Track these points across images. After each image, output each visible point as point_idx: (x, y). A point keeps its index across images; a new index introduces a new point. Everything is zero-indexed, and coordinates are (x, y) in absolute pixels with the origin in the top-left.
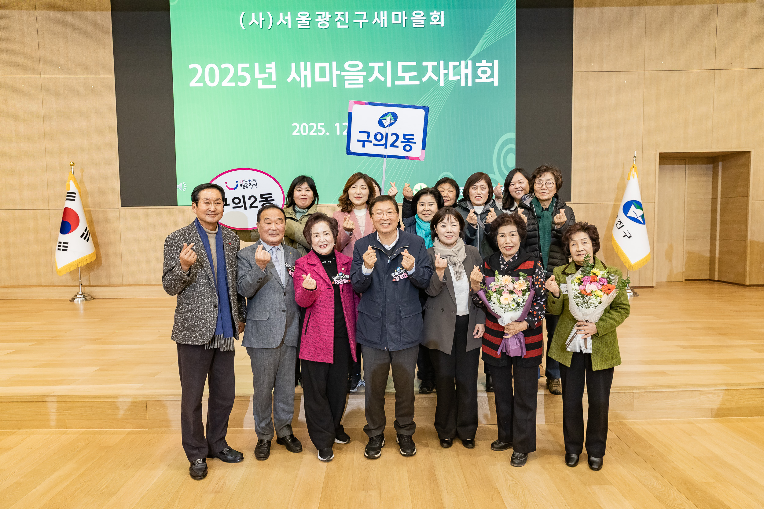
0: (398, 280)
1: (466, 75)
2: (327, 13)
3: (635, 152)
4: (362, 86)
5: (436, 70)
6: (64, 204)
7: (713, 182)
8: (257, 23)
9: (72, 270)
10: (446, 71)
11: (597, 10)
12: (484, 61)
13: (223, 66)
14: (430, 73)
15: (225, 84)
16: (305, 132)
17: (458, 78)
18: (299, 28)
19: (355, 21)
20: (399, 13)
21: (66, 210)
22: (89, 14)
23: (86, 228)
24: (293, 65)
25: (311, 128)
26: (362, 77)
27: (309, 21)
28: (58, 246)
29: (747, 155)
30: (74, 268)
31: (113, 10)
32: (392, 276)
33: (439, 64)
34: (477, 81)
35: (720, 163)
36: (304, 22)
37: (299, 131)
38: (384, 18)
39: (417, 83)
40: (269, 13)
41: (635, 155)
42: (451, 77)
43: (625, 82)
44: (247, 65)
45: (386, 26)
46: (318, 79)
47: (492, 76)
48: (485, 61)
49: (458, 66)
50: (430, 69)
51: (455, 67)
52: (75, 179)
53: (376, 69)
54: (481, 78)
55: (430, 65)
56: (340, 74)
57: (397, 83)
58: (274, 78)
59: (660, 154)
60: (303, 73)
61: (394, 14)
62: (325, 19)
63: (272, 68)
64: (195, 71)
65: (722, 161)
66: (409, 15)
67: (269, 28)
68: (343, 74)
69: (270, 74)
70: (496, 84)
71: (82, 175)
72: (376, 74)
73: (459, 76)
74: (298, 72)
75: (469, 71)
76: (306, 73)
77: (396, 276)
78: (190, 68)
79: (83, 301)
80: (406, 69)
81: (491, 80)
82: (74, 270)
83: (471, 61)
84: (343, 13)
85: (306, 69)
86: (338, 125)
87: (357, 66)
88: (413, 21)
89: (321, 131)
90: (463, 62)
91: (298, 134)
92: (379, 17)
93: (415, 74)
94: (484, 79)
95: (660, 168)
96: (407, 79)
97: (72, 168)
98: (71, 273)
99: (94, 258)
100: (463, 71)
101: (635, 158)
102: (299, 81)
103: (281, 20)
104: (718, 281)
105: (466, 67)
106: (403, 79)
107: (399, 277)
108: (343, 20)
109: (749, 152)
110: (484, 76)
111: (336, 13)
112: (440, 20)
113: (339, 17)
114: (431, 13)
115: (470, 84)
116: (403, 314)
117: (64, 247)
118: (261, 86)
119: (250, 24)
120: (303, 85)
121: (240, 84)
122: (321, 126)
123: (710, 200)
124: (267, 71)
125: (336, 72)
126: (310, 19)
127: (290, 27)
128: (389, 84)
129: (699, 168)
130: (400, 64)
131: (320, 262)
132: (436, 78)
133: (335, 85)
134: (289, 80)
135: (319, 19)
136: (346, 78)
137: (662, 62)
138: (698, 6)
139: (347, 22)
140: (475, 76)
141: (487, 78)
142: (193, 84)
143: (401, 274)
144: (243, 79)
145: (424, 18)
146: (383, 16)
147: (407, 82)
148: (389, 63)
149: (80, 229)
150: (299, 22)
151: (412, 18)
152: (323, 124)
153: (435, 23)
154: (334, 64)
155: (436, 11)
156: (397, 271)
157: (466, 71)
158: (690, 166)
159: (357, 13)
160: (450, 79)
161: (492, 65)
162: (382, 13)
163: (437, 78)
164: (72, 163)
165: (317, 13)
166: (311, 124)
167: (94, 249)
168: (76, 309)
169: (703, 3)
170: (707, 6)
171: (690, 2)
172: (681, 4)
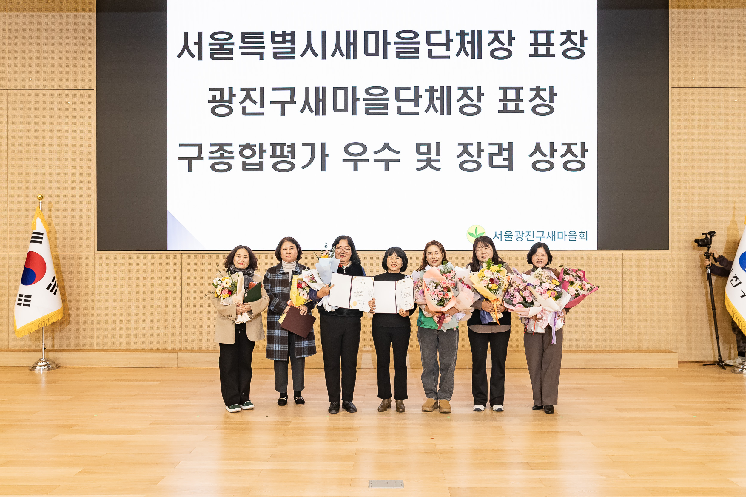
6: (28, 248)
9: (34, 330)
11: (699, 12)
21: (30, 255)
23: (54, 278)
28: (18, 300)
30: (37, 328)
43: (736, 101)
52: (42, 215)
71: (50, 211)
79: (45, 370)
82: (37, 331)
97: (40, 202)
98: (32, 335)
99: (61, 316)
149: (47, 279)
164: (40, 197)
167: (62, 304)
168: (37, 382)
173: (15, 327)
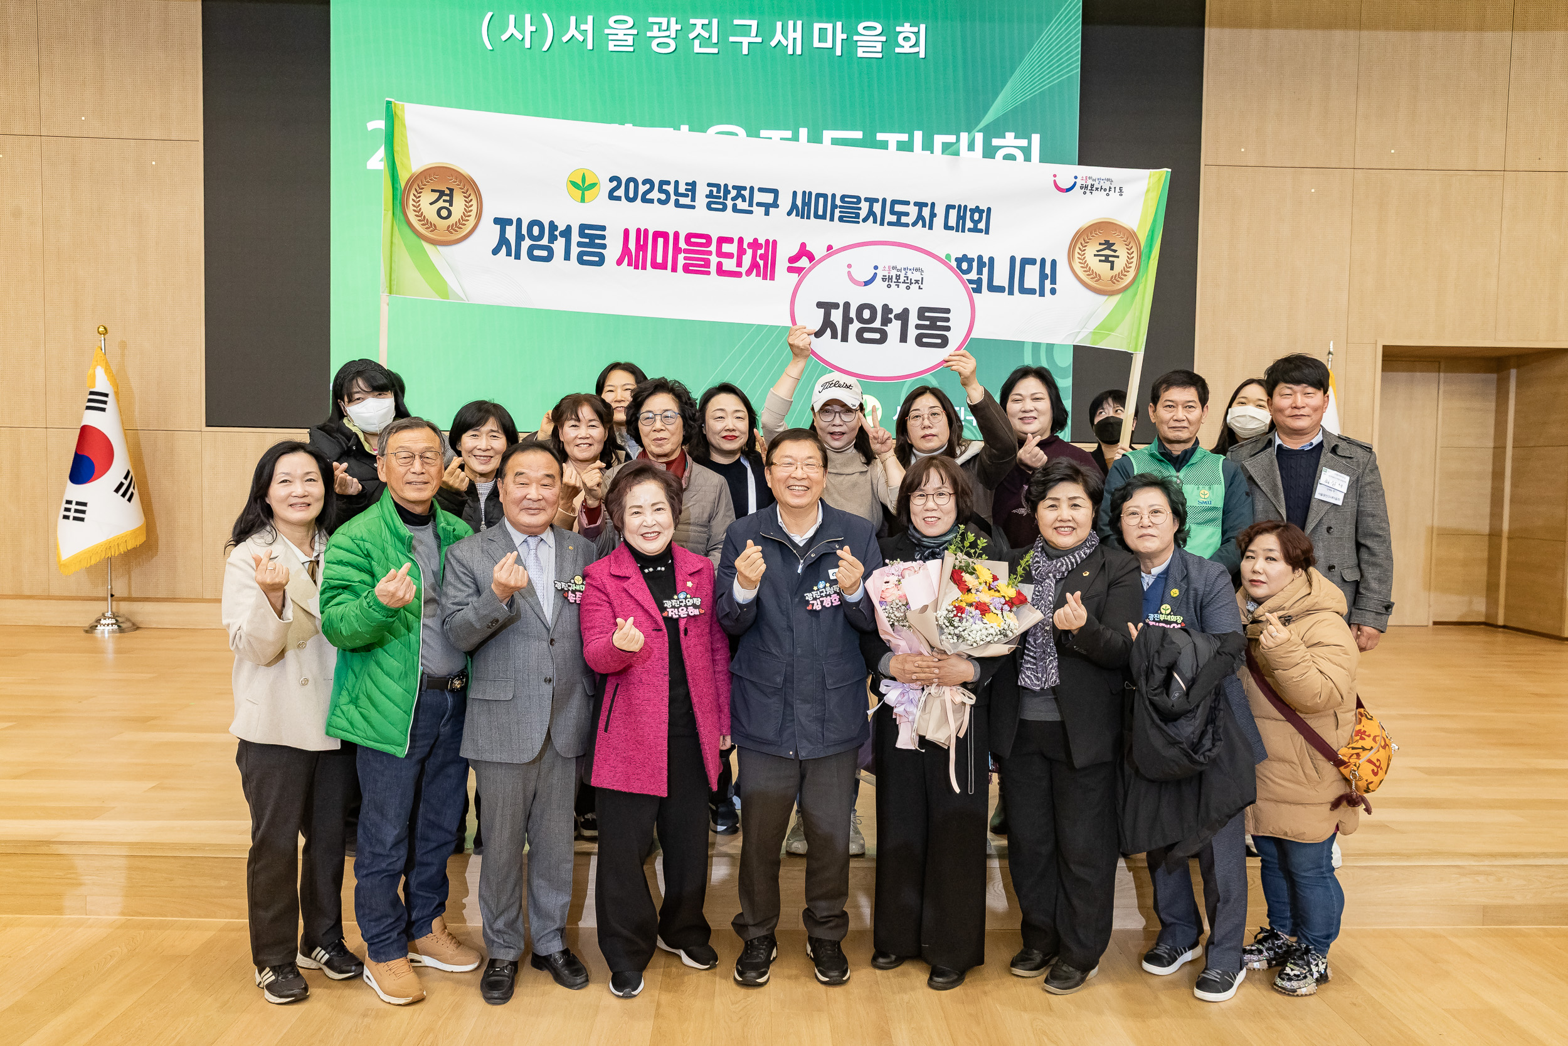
0: (818, 607)
2: (673, 20)
3: (1332, 343)
6: (81, 418)
7: (1497, 411)
8: (520, 37)
9: (93, 562)
11: (1256, 34)
12: (1010, 136)
18: (610, 49)
19: (732, 39)
20: (829, 26)
21: (85, 430)
23: (128, 472)
27: (632, 37)
28: (63, 509)
30: (98, 560)
32: (807, 599)
33: (911, 137)
35: (1513, 372)
36: (621, 37)
38: (795, 35)
40: (545, 16)
41: (1331, 350)
43: (1313, 190)
45: (799, 52)
48: (1013, 134)
49: (952, 144)
51: (946, 146)
52: (107, 363)
55: (893, 139)
59: (1384, 347)
61: (817, 26)
62: (667, 33)
65: (1518, 367)
66: (849, 30)
67: (545, 48)
71: (122, 355)
77: (815, 599)
78: (369, 129)
79: (113, 631)
82: (96, 565)
83: (982, 134)
84: (706, 22)
88: (859, 44)
90: (964, 136)
92: (784, 33)
95: (1383, 380)
97: (103, 338)
98: (90, 570)
99: (142, 539)
101: (1331, 356)
103: (572, 31)
104: (1504, 627)
105: (971, 147)
107: (822, 602)
111: (692, 21)
112: (916, 44)
113: (698, 30)
114: (898, 29)
116: (829, 681)
117: (78, 512)
119: (504, 37)
123: (1490, 452)
126: (635, 32)
127: (590, 47)
129: (1468, 382)
130: (828, 135)
131: (639, 569)
135: (655, 32)
137: (1393, 151)
138: (1470, 36)
139: (715, 40)
142: (374, 163)
143: (826, 595)
145: (883, 39)
146: (795, 31)
148: (803, 133)
149: (115, 474)
150: (611, 37)
151: (856, 38)
155: (909, 24)
156: (817, 590)
158: (1449, 375)
159: (736, 22)
161: (1026, 145)
162: (791, 23)
164: (101, 329)
165: (651, 20)
167: (143, 518)
168: (97, 650)
169: (1481, 28)
170: (1489, 36)
171: (1453, 25)
172: (1434, 28)
173: (59, 557)
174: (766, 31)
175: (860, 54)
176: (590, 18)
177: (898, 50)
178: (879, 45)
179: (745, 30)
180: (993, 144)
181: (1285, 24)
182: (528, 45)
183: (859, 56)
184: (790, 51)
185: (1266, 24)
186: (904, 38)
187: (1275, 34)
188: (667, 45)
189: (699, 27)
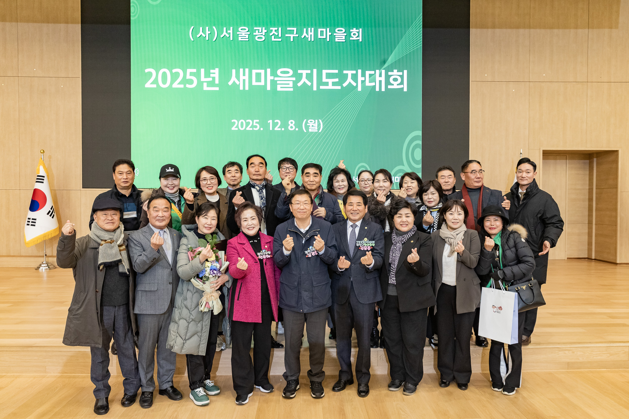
0: (310, 256)
1: (380, 82)
2: (264, 28)
3: (521, 150)
4: (292, 89)
5: (355, 77)
6: (34, 185)
7: (589, 174)
8: (204, 36)
9: (38, 242)
10: (363, 79)
11: (490, 30)
12: (395, 71)
13: (174, 71)
14: (349, 80)
15: (175, 85)
16: (242, 127)
17: (373, 84)
18: (239, 40)
19: (287, 35)
20: (324, 30)
21: (36, 191)
22: (62, 26)
23: (52, 207)
24: (234, 71)
25: (248, 124)
26: (292, 82)
27: (248, 35)
28: (27, 221)
29: (616, 153)
30: (40, 241)
31: (82, 23)
32: (306, 253)
33: (357, 72)
34: (390, 87)
35: (595, 159)
36: (243, 35)
37: (237, 127)
38: (311, 33)
39: (339, 88)
40: (214, 27)
41: (522, 152)
42: (368, 84)
43: (514, 90)
44: (194, 70)
45: (313, 40)
46: (254, 83)
47: (402, 83)
48: (397, 70)
49: (373, 74)
50: (350, 76)
51: (370, 75)
52: (44, 164)
53: (304, 76)
54: (393, 85)
55: (350, 73)
56: (273, 79)
57: (322, 87)
58: (217, 82)
59: (543, 150)
60: (242, 77)
61: (319, 30)
62: (261, 34)
63: (215, 73)
64: (150, 74)
65: (597, 157)
66: (333, 31)
67: (214, 40)
68: (276, 79)
69: (214, 78)
70: (405, 90)
71: (50, 161)
72: (304, 79)
73: (374, 83)
74: (238, 77)
75: (383, 79)
76: (244, 78)
77: (309, 253)
78: (146, 72)
79: (46, 269)
80: (329, 76)
81: (401, 86)
82: (40, 243)
83: (384, 70)
84: (276, 29)
85: (244, 75)
86: (270, 121)
87: (288, 72)
88: (336, 36)
89: (256, 127)
90: (378, 71)
91: (237, 129)
92: (307, 32)
93: (337, 80)
94: (395, 86)
95: (543, 163)
96: (330, 84)
97: (42, 155)
98: (37, 246)
99: (56, 233)
100: (378, 79)
102: (238, 84)
103: (225, 33)
104: (595, 259)
105: (380, 75)
106: (327, 84)
107: (311, 254)
108: (277, 34)
109: (617, 151)
110: (395, 83)
111: (271, 29)
112: (358, 36)
113: (274, 32)
114: (351, 31)
115: (383, 89)
116: (314, 283)
117: (33, 222)
118: (205, 88)
119: (198, 36)
120: (241, 88)
121: (188, 86)
122: (256, 123)
123: (588, 190)
124: (212, 75)
125: (270, 78)
126: (249, 33)
127: (231, 39)
128: (315, 89)
129: (577, 163)
130: (324, 72)
131: (248, 241)
132: (354, 84)
133: (269, 88)
134: (230, 83)
135: (257, 33)
136: (278, 82)
137: (544, 75)
138: (572, 30)
139: (280, 36)
140: (388, 83)
141: (398, 85)
142: (148, 85)
143: (313, 251)
144: (191, 82)
145: (345, 34)
146: (311, 32)
147: (330, 87)
148: (315, 71)
149: (47, 207)
150: (240, 35)
151: (335, 34)
152: (258, 121)
153: (355, 38)
154: (269, 70)
156: (310, 249)
157: (380, 79)
158: (570, 161)
159: (288, 29)
160: (366, 85)
161: (402, 74)
162: (309, 29)
163: (356, 84)
164: (42, 151)
165: (255, 28)
166: (247, 121)
167: (58, 225)
168: (40, 277)
169: (576, 27)
170: (580, 31)
171: (565, 27)
172: (558, 28)
173: (25, 240)
174: (300, 32)
175: (336, 40)
176: (231, 28)
177: (351, 39)
178: (344, 37)
179: (291, 32)
180: (389, 74)
181: (500, 27)
182: (207, 39)
183: (336, 41)
184: (309, 40)
185: (494, 27)
186: (354, 34)
187: (497, 31)
188: (261, 38)
189: (274, 31)
